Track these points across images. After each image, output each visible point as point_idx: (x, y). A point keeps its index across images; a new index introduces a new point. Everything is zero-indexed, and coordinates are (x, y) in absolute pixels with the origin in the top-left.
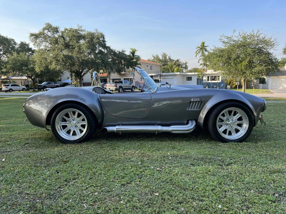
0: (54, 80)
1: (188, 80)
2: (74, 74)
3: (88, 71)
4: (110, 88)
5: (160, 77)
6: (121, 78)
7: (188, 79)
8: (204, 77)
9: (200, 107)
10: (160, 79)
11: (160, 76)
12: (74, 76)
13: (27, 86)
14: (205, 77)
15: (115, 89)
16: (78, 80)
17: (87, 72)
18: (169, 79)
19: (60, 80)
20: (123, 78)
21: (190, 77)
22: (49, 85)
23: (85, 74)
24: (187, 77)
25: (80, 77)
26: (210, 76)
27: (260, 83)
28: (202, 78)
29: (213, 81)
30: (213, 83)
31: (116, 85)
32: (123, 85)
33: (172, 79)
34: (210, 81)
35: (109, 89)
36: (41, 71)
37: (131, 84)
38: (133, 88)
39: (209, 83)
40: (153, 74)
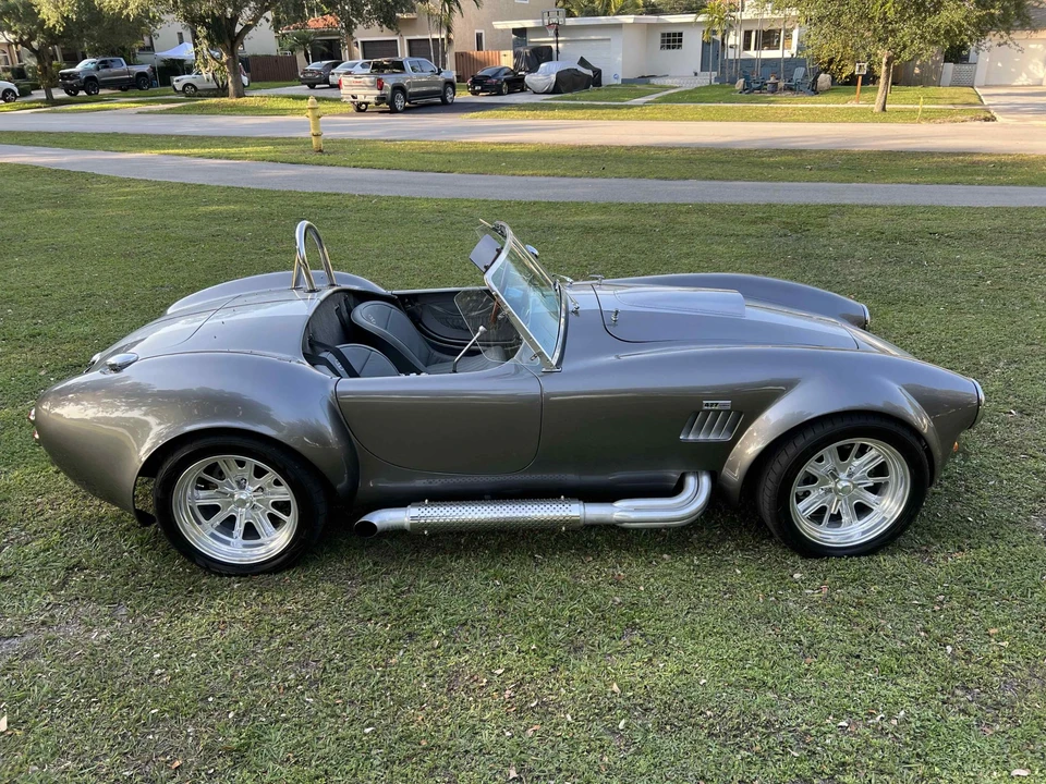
0: (123, 49)
1: (669, 47)
2: (202, 31)
3: (261, 14)
4: (354, 92)
5: (557, 35)
6: (397, 38)
7: (669, 41)
8: (732, 33)
9: (731, 430)
10: (557, 42)
11: (557, 30)
12: (205, 37)
13: (19, 74)
14: (736, 35)
15: (378, 98)
16: (225, 58)
17: (256, 20)
18: (594, 44)
19: (150, 48)
20: (406, 38)
21: (674, 35)
22: (104, 70)
23: (247, 28)
24: (663, 35)
25: (228, 44)
26: (754, 28)
27: (946, 60)
28: (723, 40)
29: (767, 54)
30: (766, 62)
31: (379, 80)
32: (408, 78)
33: (606, 43)
34: (752, 53)
35: (353, 97)
36: (63, 17)
37: (440, 72)
38: (450, 89)
39: (751, 61)
40: (529, 24)
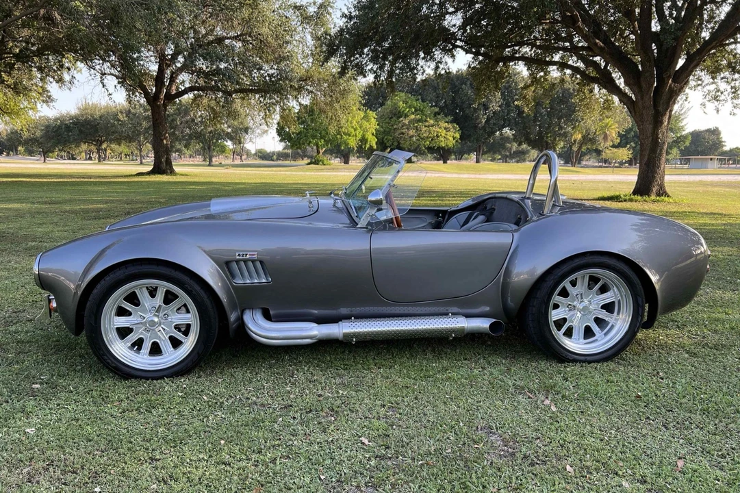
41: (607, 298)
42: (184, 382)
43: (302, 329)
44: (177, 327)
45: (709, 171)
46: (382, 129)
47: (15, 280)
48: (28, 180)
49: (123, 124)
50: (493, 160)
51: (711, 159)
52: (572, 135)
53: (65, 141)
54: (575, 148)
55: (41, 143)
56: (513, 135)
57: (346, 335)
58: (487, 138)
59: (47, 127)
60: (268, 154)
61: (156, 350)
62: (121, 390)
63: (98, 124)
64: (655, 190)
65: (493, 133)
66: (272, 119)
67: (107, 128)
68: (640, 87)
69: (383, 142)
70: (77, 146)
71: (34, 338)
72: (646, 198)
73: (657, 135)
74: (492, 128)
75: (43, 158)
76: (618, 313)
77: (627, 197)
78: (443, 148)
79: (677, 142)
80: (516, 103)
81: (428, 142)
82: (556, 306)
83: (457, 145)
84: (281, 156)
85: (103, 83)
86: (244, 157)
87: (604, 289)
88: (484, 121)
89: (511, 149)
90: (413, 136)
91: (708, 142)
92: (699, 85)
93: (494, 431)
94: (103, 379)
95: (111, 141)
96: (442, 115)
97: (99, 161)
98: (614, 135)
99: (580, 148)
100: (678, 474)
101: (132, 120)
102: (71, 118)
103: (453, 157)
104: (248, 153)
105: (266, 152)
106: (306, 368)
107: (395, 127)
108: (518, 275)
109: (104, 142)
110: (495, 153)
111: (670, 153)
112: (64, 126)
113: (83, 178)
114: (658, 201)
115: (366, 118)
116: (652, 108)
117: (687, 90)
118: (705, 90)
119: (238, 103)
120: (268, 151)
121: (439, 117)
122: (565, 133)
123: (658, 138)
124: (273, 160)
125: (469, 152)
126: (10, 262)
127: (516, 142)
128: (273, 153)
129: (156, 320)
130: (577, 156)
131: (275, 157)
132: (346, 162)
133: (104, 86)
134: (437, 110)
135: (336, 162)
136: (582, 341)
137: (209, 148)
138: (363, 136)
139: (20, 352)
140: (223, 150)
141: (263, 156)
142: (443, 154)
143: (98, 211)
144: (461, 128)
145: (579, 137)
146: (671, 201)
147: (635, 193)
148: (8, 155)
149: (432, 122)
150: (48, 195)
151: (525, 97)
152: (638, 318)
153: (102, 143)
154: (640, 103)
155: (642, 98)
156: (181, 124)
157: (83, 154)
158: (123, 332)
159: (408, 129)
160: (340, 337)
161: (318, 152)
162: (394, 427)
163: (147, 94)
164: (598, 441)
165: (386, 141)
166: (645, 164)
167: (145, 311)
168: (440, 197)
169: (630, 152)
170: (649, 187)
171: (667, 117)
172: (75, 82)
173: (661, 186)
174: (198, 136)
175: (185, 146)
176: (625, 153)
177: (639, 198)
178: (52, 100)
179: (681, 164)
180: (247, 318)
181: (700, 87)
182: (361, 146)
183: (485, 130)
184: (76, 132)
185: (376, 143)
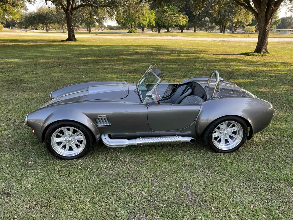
41: (235, 129)
42: (81, 161)
43: (122, 142)
44: (78, 141)
45: (287, 35)
46: (157, 18)
47: (19, 105)
48: (20, 44)
49: (55, 16)
50: (201, 30)
51: (288, 30)
52: (233, 20)
53: (33, 23)
54: (234, 25)
55: (24, 24)
56: (209, 20)
57: (138, 144)
58: (199, 22)
59: (26, 17)
60: (112, 27)
61: (71, 149)
62: (59, 165)
63: (46, 16)
64: (263, 51)
65: (201, 19)
66: (113, 17)
67: (49, 17)
68: (260, 8)
69: (158, 23)
70: (38, 25)
71: (27, 137)
72: (259, 54)
73: (266, 28)
74: (201, 17)
75: (25, 30)
76: (238, 135)
77: (252, 54)
78: (181, 26)
79: (275, 23)
80: (210, 12)
81: (175, 23)
82: (215, 132)
83: (187, 24)
84: (117, 28)
85: (46, 3)
86: (103, 28)
87: (233, 126)
88: (198, 14)
89: (208, 26)
90: (169, 21)
91: (288, 22)
92: (285, 5)
93: (189, 188)
94: (53, 159)
95: (51, 23)
96: (181, 12)
97: (47, 31)
98: (250, 20)
99: (236, 25)
100: (251, 212)
101: (59, 14)
102: (35, 13)
103: (185, 28)
104: (105, 27)
105: (111, 26)
106: (124, 155)
107: (162, 17)
108: (202, 120)
109: (48, 23)
110: (202, 27)
111: (272, 27)
112: (32, 17)
113: (41, 42)
114: (264, 55)
115: (151, 13)
116: (265, 17)
117: (280, 7)
118: (287, 7)
119: (99, 10)
120: (112, 26)
121: (180, 12)
122: (230, 19)
123: (266, 29)
124: (114, 30)
125: (192, 27)
126: (16, 95)
127: (211, 23)
128: (114, 27)
129: (70, 139)
130: (235, 29)
131: (115, 28)
132: (143, 31)
133: (47, 4)
134: (179, 9)
135: (139, 30)
136: (224, 144)
137: (89, 26)
138: (150, 21)
139: (23, 144)
140: (95, 26)
141: (111, 28)
142: (181, 28)
143: (47, 63)
144: (189, 17)
145: (236, 21)
146: (269, 55)
147: (255, 51)
148: (12, 28)
149: (177, 15)
150: (28, 54)
151: (214, 9)
152: (245, 137)
153: (47, 24)
154: (260, 15)
155: (261, 13)
156: (78, 16)
157: (41, 27)
158: (59, 143)
159: (168, 17)
160: (136, 144)
161: (132, 28)
162: (154, 186)
163: (63, 8)
164: (225, 195)
165: (159, 23)
166: (260, 40)
167: (66, 136)
168: (179, 54)
169: (256, 28)
170: (261, 49)
171: (270, 21)
172: (36, 2)
173: (266, 49)
174: (85, 21)
175: (80, 25)
176: (254, 28)
177: (257, 54)
178: (27, 9)
179: (276, 31)
180: (103, 137)
181: (285, 6)
182: (149, 25)
183: (198, 18)
184: (37, 19)
185: (155, 23)
